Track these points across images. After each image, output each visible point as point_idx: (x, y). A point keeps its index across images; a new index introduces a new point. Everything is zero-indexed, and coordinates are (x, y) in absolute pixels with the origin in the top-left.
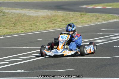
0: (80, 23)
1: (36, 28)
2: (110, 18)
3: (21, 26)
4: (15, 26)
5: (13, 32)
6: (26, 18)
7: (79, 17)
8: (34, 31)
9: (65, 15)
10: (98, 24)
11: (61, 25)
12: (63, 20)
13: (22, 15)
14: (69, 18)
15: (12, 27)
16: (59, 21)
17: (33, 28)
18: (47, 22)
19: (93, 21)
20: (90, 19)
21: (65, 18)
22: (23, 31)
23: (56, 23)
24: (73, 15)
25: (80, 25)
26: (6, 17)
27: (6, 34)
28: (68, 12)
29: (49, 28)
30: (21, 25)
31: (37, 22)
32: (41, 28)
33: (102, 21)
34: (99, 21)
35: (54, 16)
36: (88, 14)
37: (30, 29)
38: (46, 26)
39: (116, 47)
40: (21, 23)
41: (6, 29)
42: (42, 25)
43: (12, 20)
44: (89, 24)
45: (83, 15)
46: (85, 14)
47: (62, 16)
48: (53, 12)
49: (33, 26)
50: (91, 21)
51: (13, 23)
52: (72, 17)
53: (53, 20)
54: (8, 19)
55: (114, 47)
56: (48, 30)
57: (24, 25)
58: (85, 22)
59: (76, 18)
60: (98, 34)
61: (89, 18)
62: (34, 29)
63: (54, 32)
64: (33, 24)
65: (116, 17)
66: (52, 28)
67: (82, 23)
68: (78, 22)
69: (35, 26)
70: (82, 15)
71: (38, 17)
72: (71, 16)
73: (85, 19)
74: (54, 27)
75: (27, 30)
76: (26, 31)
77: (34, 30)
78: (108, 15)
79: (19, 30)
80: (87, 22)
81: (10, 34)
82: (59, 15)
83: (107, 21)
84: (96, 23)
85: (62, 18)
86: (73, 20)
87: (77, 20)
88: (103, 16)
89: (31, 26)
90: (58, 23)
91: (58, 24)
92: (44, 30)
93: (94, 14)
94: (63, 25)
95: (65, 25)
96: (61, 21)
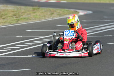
0: (33, 18)
2: (65, 13)
7: (31, 12)
9: (16, 9)
10: (53, 19)
11: (12, 20)
12: (14, 15)
14: (21, 13)
16: (10, 17)
19: (48, 16)
20: (44, 14)
21: (16, 13)
23: (7, 18)
24: (25, 9)
25: (33, 21)
28: (19, 7)
33: (57, 16)
35: (4, 11)
36: (41, 8)
44: (44, 19)
45: (36, 9)
46: (38, 9)
47: (13, 10)
48: (2, 6)
50: (45, 16)
52: (24, 12)
53: (3, 15)
58: (39, 17)
59: (28, 13)
61: (42, 13)
63: (5, 28)
65: (73, 12)
66: (2, 24)
67: (35, 18)
68: (31, 18)
70: (35, 10)
72: (23, 11)
73: (38, 14)
74: (5, 22)
78: (63, 10)
80: (40, 17)
82: (10, 10)
83: (62, 16)
85: (13, 13)
86: (25, 15)
87: (29, 15)
88: (58, 11)
90: (8, 18)
91: (9, 20)
93: (48, 8)
94: (14, 20)
95: (16, 21)
96: (12, 17)
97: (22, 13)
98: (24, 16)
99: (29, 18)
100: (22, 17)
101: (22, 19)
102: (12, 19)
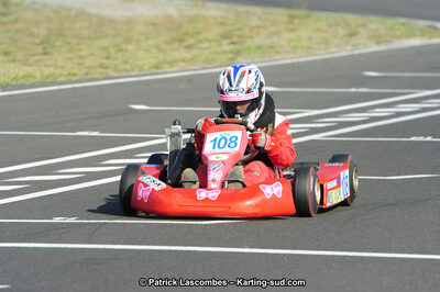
0: (288, 48)
1: (126, 62)
2: (397, 33)
3: (70, 55)
4: (46, 54)
5: (38, 74)
6: (86, 24)
7: (282, 27)
8: (115, 74)
9: (231, 16)
10: (356, 52)
11: (216, 53)
12: (226, 36)
13: (73, 13)
14: (248, 29)
15: (33, 55)
16: (209, 41)
17: (114, 62)
18: (167, 43)
19: (336, 41)
20: (326, 35)
21: (230, 28)
22: (74, 71)
23: (200, 45)
24: (263, 16)
25: (287, 56)
26: (12, 18)
27: (14, 83)
28: (242, 9)
29: (172, 63)
30: (70, 51)
31: (128, 40)
32: (141, 63)
33: (368, 42)
34: (359, 44)
35: (191, 20)
36: (316, 15)
37: (101, 66)
38: (161, 57)
39: (421, 139)
40: (69, 43)
41: (12, 65)
42: (147, 51)
43: (35, 30)
44: (322, 52)
45: (299, 17)
46: (307, 16)
47: (220, 20)
48: (187, 5)
49: (112, 55)
50: (326, 42)
51: (38, 41)
52: (258, 27)
53: (187, 34)
54: (19, 26)
55: (413, 139)
56: (169, 70)
57: (80, 50)
58: (305, 46)
59: (273, 29)
60: (353, 90)
61: (320, 30)
62: (116, 66)
63: (189, 79)
64: (115, 46)
65: (422, 30)
66: (183, 64)
67: (295, 47)
68: (281, 46)
69: (119, 55)
70: (296, 21)
71: (129, 23)
72: (255, 22)
73: (304, 35)
74: (191, 59)
75: (90, 67)
76: (87, 74)
77: (116, 69)
78: (390, 22)
79: (62, 67)
81: (28, 83)
82: (211, 17)
83: (386, 42)
84: (346, 51)
85: (218, 30)
86: (261, 36)
87: (275, 39)
88: (373, 26)
89: (105, 54)
90: (205, 45)
91: (206, 52)
92: (154, 71)
93: (338, 16)
94: (225, 52)
95: (230, 56)
96: (216, 41)
97: (252, 29)
98: (257, 41)
99: (273, 47)
100: (249, 43)
101: (249, 49)
102: (219, 49)
